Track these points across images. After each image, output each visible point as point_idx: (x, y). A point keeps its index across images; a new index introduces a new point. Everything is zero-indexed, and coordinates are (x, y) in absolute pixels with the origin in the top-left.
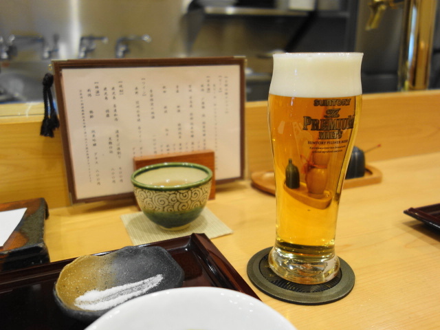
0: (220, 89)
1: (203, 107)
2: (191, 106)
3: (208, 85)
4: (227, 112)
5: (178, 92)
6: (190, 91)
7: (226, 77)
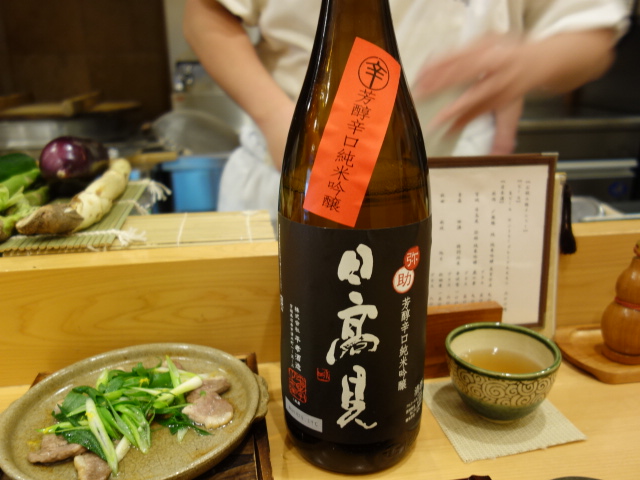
0: (519, 198)
1: (493, 223)
2: (476, 221)
3: (502, 193)
4: (525, 231)
5: (460, 201)
6: (477, 200)
7: (528, 182)
